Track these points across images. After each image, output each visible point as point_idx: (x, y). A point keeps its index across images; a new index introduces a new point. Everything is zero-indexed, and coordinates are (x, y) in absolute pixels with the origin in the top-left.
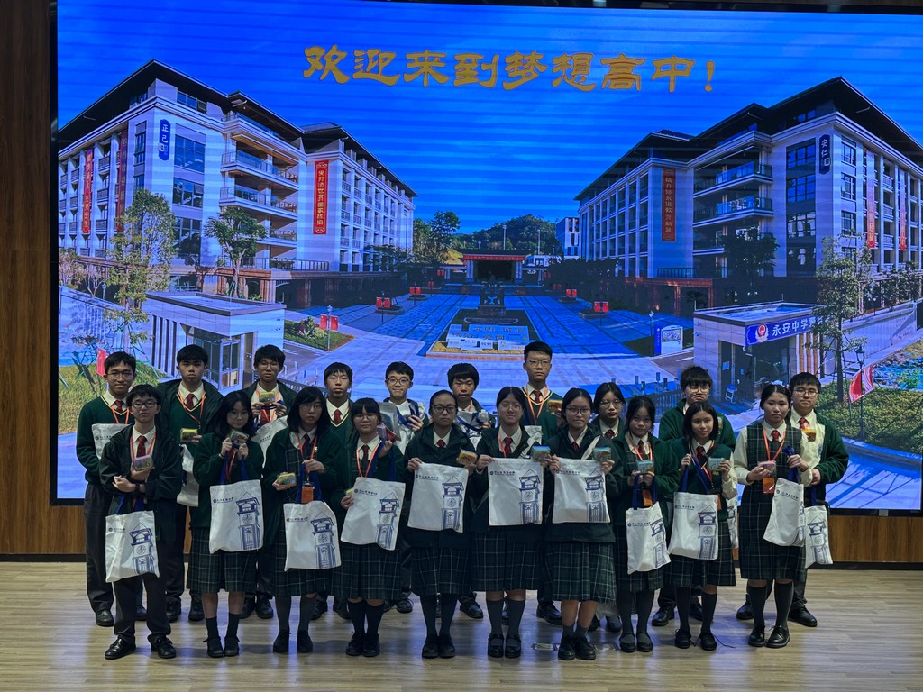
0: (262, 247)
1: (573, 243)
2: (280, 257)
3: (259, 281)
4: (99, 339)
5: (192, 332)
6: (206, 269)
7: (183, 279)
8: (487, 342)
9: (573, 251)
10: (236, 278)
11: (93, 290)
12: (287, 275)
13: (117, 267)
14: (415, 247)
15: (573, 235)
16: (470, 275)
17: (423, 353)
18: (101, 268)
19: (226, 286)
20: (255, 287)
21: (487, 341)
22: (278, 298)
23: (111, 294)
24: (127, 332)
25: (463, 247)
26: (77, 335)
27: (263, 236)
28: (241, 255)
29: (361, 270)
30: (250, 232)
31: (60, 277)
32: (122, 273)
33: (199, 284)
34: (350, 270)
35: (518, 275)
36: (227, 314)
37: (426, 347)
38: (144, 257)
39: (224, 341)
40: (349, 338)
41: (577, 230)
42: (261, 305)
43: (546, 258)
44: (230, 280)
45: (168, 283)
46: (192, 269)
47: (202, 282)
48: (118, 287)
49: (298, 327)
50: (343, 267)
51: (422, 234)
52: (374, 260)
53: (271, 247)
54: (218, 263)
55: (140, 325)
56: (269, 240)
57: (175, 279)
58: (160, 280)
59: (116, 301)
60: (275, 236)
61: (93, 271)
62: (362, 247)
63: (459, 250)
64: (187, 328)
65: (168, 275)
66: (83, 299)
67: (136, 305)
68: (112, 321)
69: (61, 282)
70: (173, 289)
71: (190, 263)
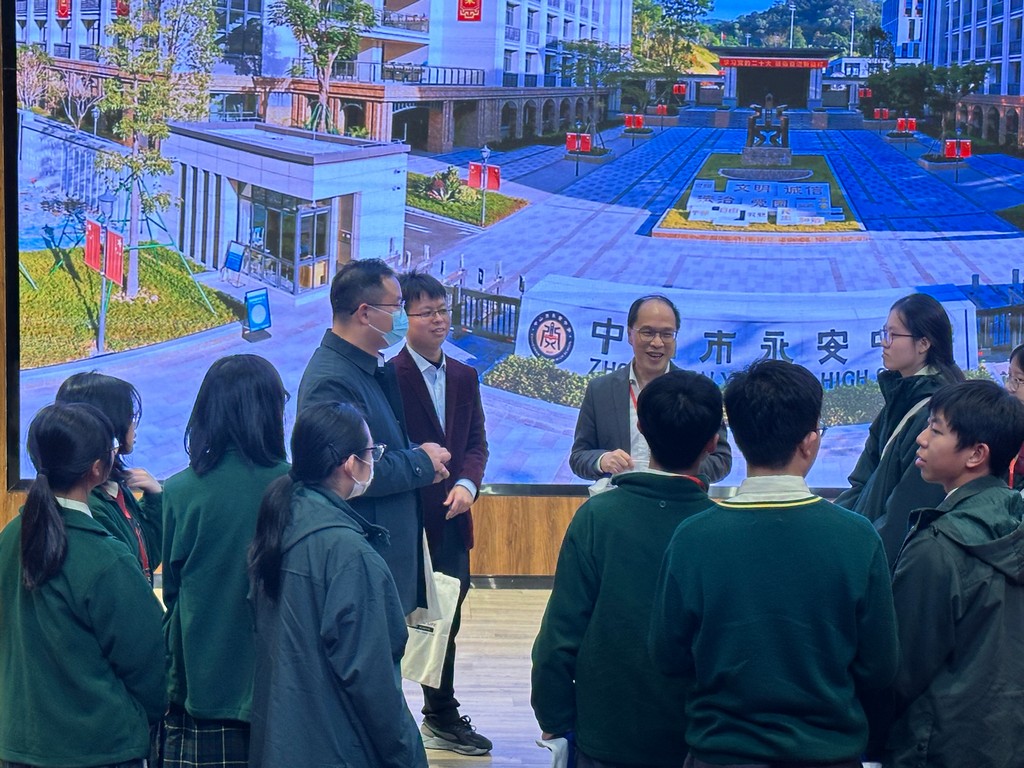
0: (369, 43)
1: (911, 35)
2: (401, 61)
3: (363, 103)
4: (89, 203)
5: (247, 192)
6: (272, 82)
7: (233, 100)
8: (757, 213)
9: (911, 50)
10: (323, 98)
11: (76, 117)
12: (413, 94)
13: (117, 78)
14: (635, 43)
15: (913, 22)
16: (730, 92)
17: (646, 230)
18: (91, 80)
19: (307, 113)
20: (356, 115)
21: (757, 209)
22: (397, 134)
23: (108, 124)
24: (136, 192)
25: (719, 43)
26: (50, 197)
27: (370, 23)
28: (332, 57)
29: (541, 85)
30: (348, 17)
31: (19, 94)
32: (126, 88)
33: (259, 108)
34: (521, 85)
35: (814, 92)
36: (307, 161)
37: (652, 221)
38: (164, 60)
39: (303, 207)
40: (519, 203)
41: (920, 12)
42: (368, 145)
43: (865, 62)
44: (313, 100)
45: (206, 107)
46: (246, 82)
47: (265, 104)
48: (119, 114)
49: (431, 185)
50: (510, 79)
51: (648, 21)
52: (563, 66)
53: (385, 45)
54: (292, 72)
55: (158, 180)
56: (382, 32)
57: (218, 99)
58: (192, 102)
59: (118, 138)
60: (392, 24)
61: (77, 87)
62: (543, 43)
63: (712, 49)
64: (240, 186)
65: (207, 93)
66: (59, 133)
67: (151, 145)
68: (110, 173)
69: (20, 104)
70: (215, 118)
71: (243, 70)
